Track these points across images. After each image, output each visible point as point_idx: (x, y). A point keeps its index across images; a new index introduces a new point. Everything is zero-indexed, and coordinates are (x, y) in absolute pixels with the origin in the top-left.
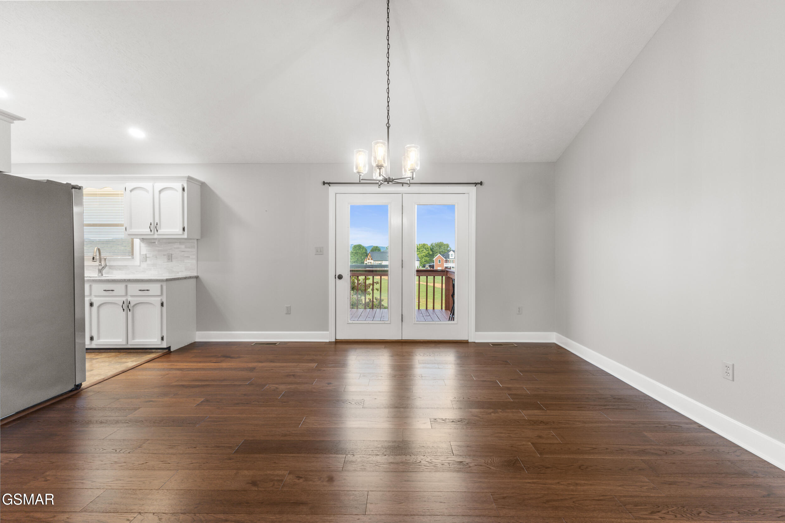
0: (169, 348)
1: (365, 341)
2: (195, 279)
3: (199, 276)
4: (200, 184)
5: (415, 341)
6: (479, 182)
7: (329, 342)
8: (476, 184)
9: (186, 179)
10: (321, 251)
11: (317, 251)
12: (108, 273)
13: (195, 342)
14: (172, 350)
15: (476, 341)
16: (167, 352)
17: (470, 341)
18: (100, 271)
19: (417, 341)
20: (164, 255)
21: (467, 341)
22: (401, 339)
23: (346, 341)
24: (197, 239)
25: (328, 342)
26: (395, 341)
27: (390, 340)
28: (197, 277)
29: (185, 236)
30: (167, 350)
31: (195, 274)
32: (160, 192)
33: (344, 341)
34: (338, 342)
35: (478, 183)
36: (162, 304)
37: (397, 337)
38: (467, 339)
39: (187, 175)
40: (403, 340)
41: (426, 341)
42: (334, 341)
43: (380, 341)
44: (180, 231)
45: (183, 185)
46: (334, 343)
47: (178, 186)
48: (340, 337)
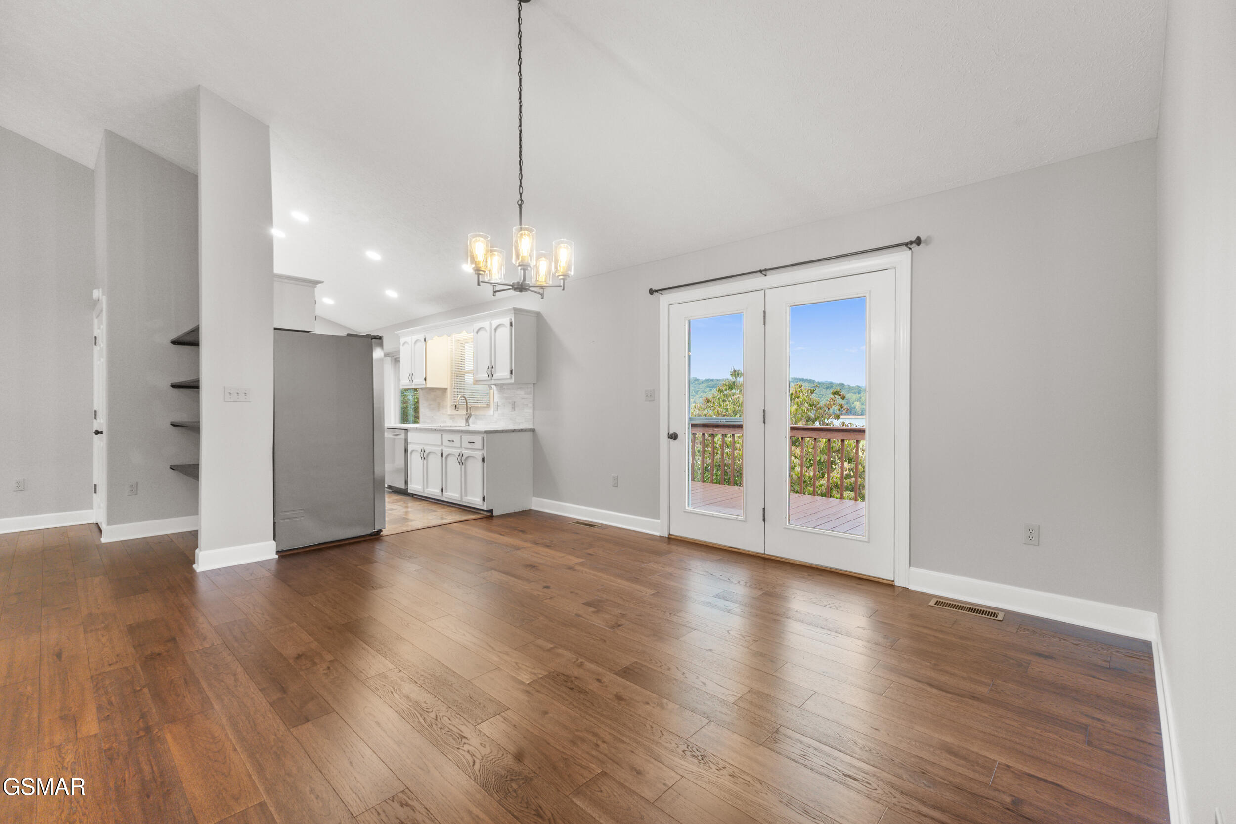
0: (491, 511)
1: (708, 544)
2: (532, 432)
3: (536, 429)
4: (536, 316)
5: (787, 561)
6: (913, 239)
7: (660, 536)
8: (908, 245)
9: (513, 312)
10: (651, 396)
11: (647, 396)
12: (474, 423)
13: (531, 510)
14: (495, 514)
15: (912, 587)
16: (489, 516)
17: (896, 584)
18: (467, 421)
19: (790, 562)
20: (510, 403)
21: (891, 583)
22: (763, 552)
23: (682, 539)
24: (534, 384)
25: (658, 536)
26: (752, 554)
27: (745, 550)
28: (533, 430)
29: (513, 381)
30: (489, 514)
31: (531, 426)
32: (496, 329)
33: (680, 538)
34: (671, 540)
35: (911, 243)
36: (483, 460)
37: (756, 547)
38: (893, 580)
39: (512, 307)
40: (767, 555)
41: (807, 565)
42: (667, 536)
43: (730, 549)
44: (507, 373)
45: (511, 319)
46: (667, 540)
47: (506, 321)
48: (677, 532)
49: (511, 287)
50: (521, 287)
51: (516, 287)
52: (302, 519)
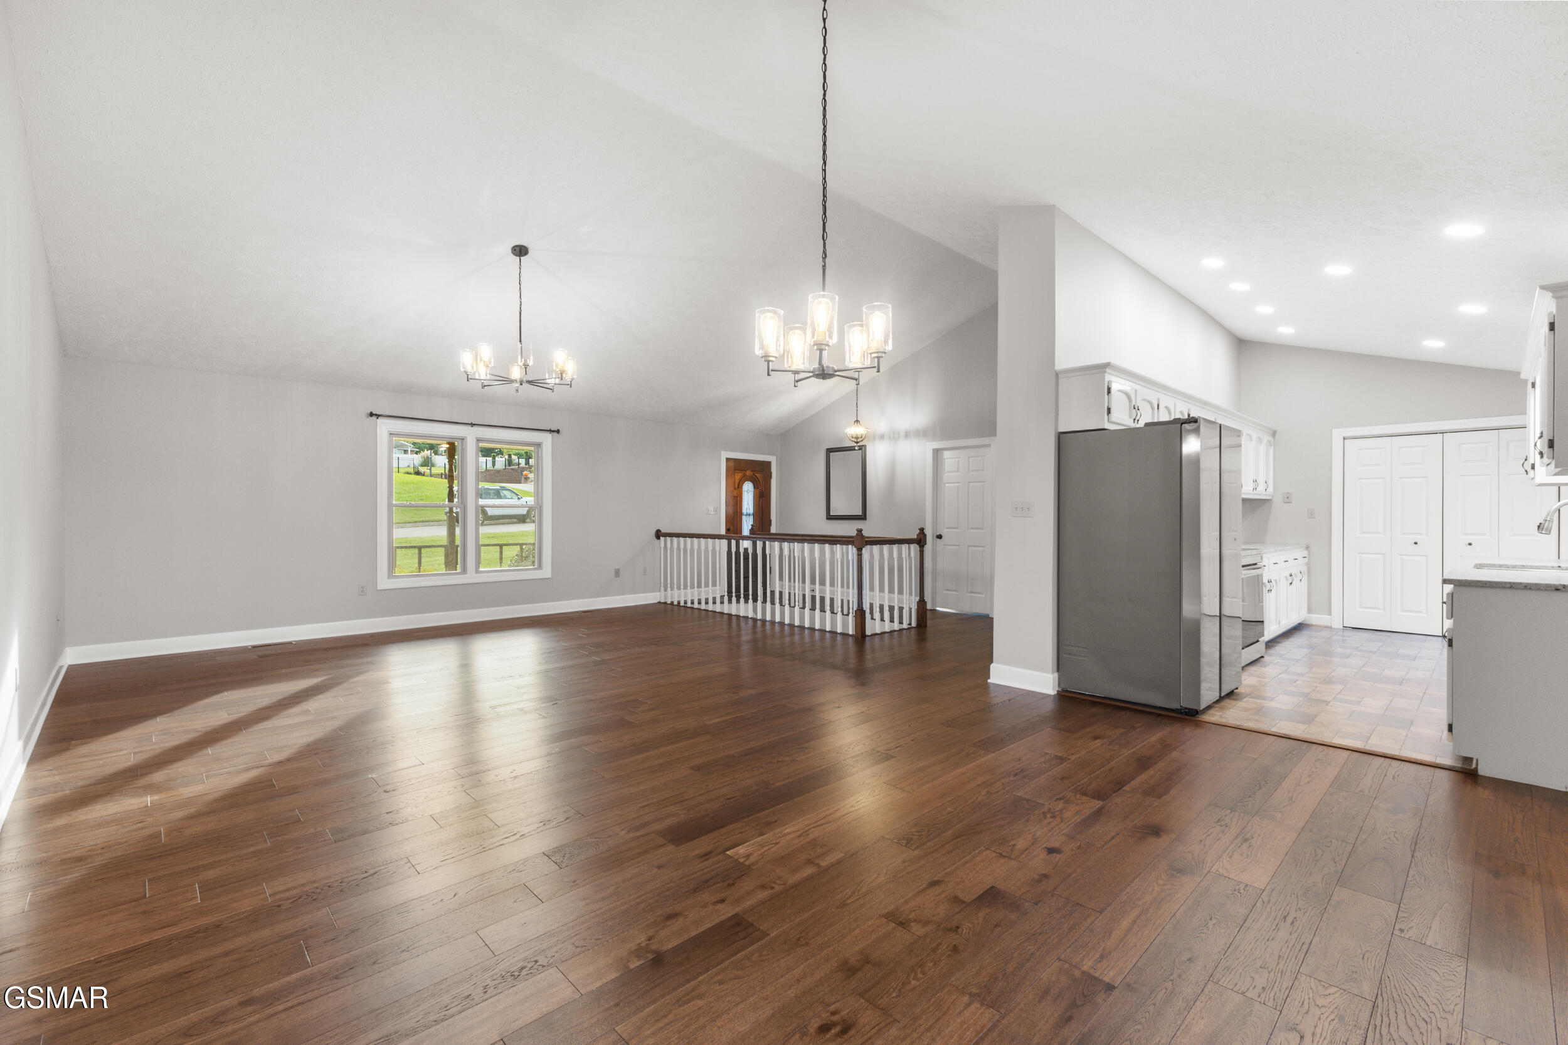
49: (811, 374)
50: (823, 374)
51: (817, 373)
52: (1086, 659)
